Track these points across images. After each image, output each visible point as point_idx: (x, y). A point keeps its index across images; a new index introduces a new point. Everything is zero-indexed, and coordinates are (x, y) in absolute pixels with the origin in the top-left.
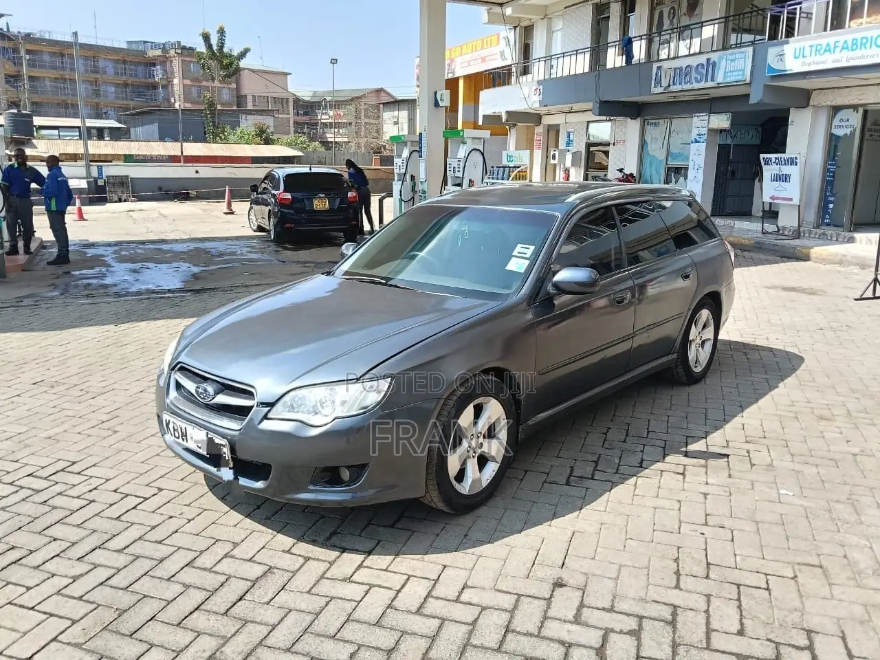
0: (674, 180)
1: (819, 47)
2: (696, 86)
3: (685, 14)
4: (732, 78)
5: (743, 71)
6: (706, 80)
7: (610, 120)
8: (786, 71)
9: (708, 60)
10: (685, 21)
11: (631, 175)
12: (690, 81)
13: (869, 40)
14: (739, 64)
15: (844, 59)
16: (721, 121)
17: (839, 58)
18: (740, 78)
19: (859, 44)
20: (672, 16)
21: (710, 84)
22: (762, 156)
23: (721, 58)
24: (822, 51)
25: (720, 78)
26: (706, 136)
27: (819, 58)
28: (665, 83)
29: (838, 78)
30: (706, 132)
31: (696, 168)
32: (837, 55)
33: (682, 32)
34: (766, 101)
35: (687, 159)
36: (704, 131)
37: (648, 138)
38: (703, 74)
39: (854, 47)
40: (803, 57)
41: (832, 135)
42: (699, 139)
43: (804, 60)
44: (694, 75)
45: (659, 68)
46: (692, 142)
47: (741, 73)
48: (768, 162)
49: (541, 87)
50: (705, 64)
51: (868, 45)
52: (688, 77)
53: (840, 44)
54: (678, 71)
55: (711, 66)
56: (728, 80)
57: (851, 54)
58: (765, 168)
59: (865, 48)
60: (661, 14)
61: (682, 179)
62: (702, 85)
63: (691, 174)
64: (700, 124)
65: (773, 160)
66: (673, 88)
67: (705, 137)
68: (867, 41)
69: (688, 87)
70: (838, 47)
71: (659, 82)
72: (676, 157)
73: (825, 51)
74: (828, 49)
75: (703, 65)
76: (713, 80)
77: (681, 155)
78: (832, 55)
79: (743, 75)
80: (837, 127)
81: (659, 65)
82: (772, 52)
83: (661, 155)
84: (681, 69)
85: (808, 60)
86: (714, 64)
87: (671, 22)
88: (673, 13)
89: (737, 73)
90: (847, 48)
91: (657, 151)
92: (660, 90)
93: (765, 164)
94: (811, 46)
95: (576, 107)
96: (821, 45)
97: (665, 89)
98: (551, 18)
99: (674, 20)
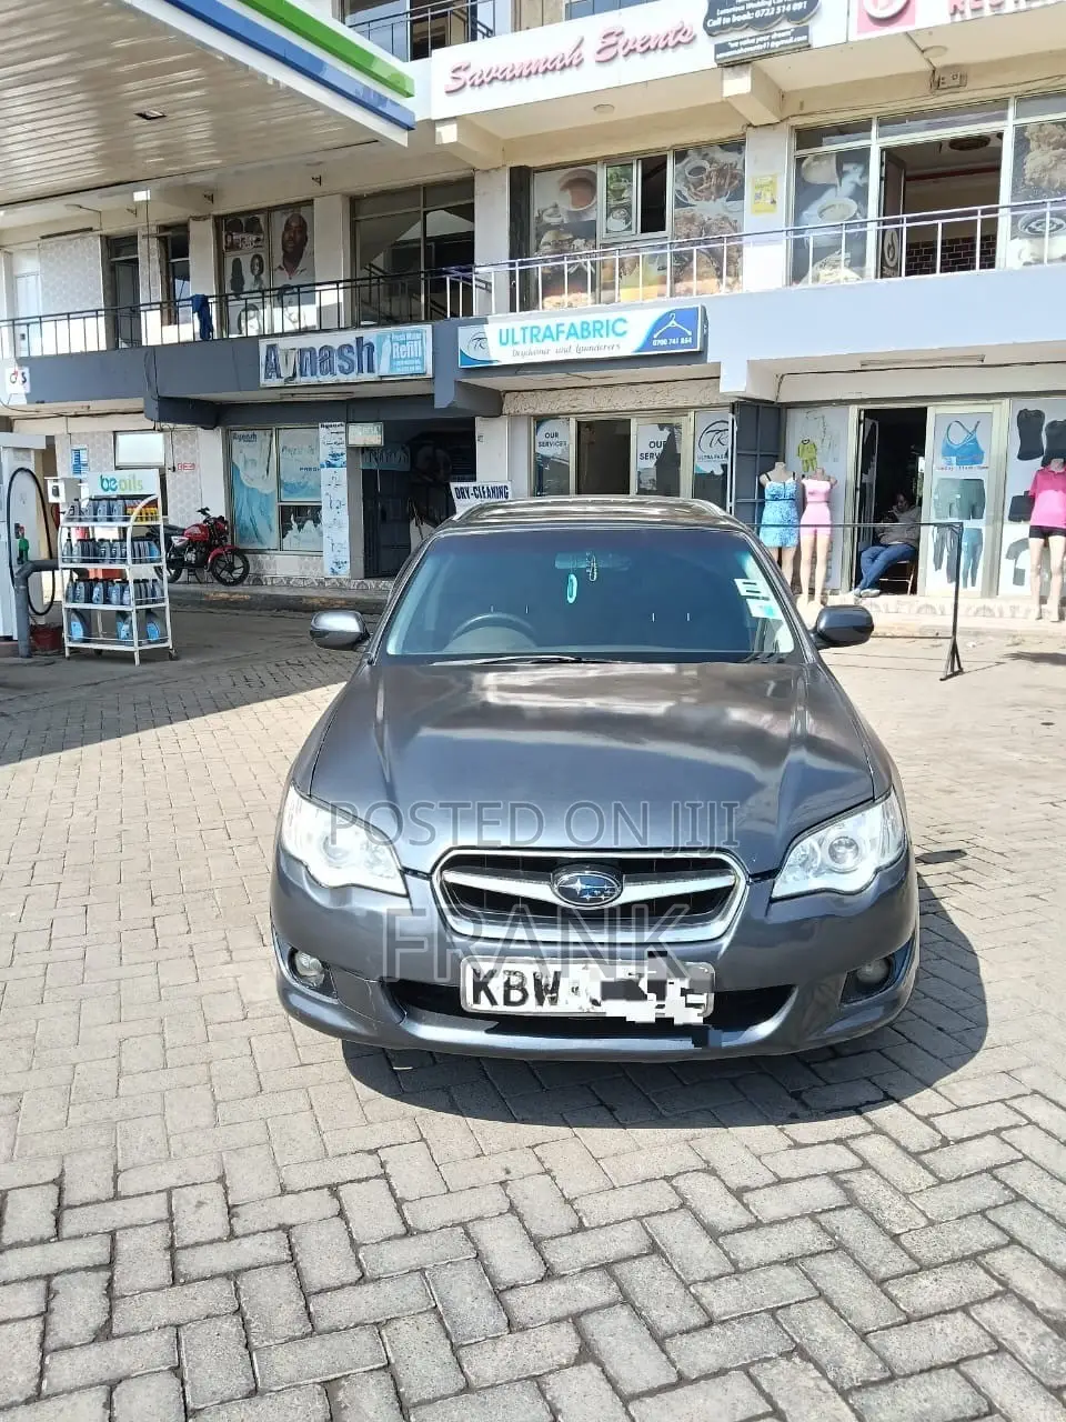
0: (295, 525)
1: (535, 331)
2: (343, 378)
3: (280, 267)
4: (403, 369)
5: (422, 359)
6: (361, 370)
7: (161, 430)
8: (491, 362)
9: (359, 340)
10: (282, 279)
11: (221, 518)
12: (331, 370)
13: (605, 324)
14: (413, 348)
15: (574, 348)
16: (368, 434)
17: (567, 347)
18: (418, 369)
19: (591, 328)
20: (257, 268)
21: (366, 376)
22: (453, 485)
23: (381, 338)
24: (540, 337)
25: (383, 367)
26: (345, 456)
27: (536, 346)
28: (286, 372)
29: (563, 375)
30: (344, 451)
31: (334, 506)
32: (563, 342)
33: (281, 295)
34: (460, 405)
35: (317, 491)
36: (342, 449)
37: (238, 460)
38: (352, 361)
39: (586, 334)
40: (515, 343)
41: (536, 454)
42: (333, 462)
43: (517, 348)
44: (337, 362)
45: (272, 348)
46: (322, 466)
47: (417, 362)
48: (462, 493)
49: (26, 370)
50: (354, 345)
51: (604, 332)
52: (326, 365)
53: (566, 328)
54: (308, 355)
55: (365, 349)
56: (399, 371)
57: (583, 343)
58: (457, 502)
59: (601, 336)
60: (237, 264)
61: (309, 524)
62: (352, 378)
63: (325, 515)
64: (331, 439)
65: (471, 491)
66: (300, 380)
67: (345, 458)
68: (602, 326)
69: (328, 379)
70: (563, 332)
71: (274, 369)
72: (293, 489)
73: (545, 337)
74: (548, 334)
75: (350, 346)
76: (371, 370)
77: (303, 487)
78: (556, 343)
79: (422, 365)
80: (542, 444)
81: (270, 343)
82: (465, 335)
83: (268, 487)
84: (312, 350)
85: (518, 348)
86: (371, 347)
87: (258, 278)
88: (259, 264)
89: (412, 362)
90: (576, 334)
91: (257, 479)
92: (276, 382)
93: (459, 498)
94: (524, 329)
95: (97, 406)
96: (537, 327)
97: (286, 381)
98: (10, 254)
99: (263, 276)
